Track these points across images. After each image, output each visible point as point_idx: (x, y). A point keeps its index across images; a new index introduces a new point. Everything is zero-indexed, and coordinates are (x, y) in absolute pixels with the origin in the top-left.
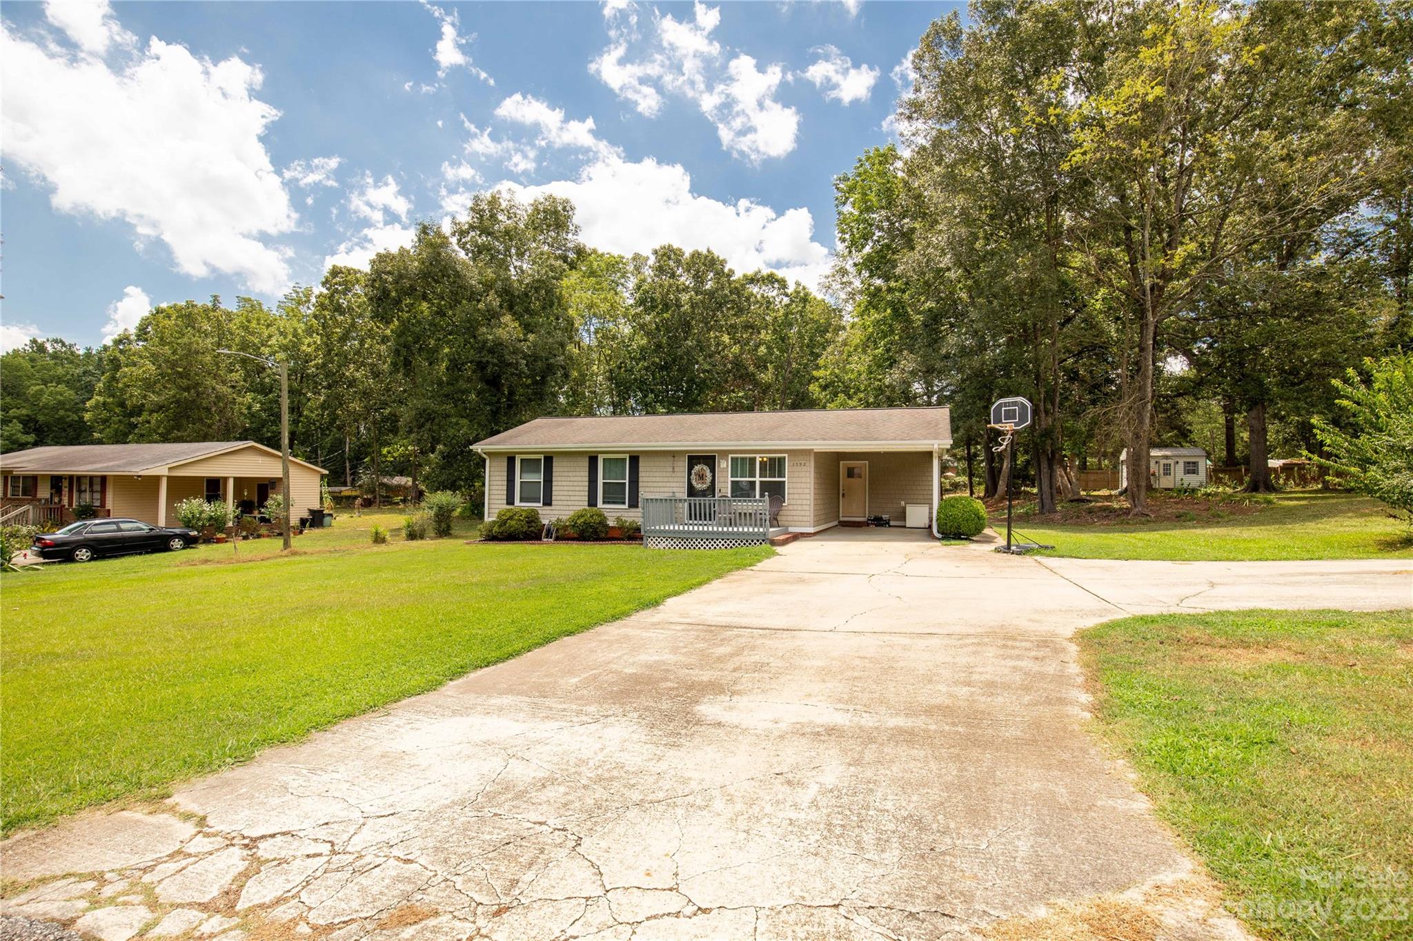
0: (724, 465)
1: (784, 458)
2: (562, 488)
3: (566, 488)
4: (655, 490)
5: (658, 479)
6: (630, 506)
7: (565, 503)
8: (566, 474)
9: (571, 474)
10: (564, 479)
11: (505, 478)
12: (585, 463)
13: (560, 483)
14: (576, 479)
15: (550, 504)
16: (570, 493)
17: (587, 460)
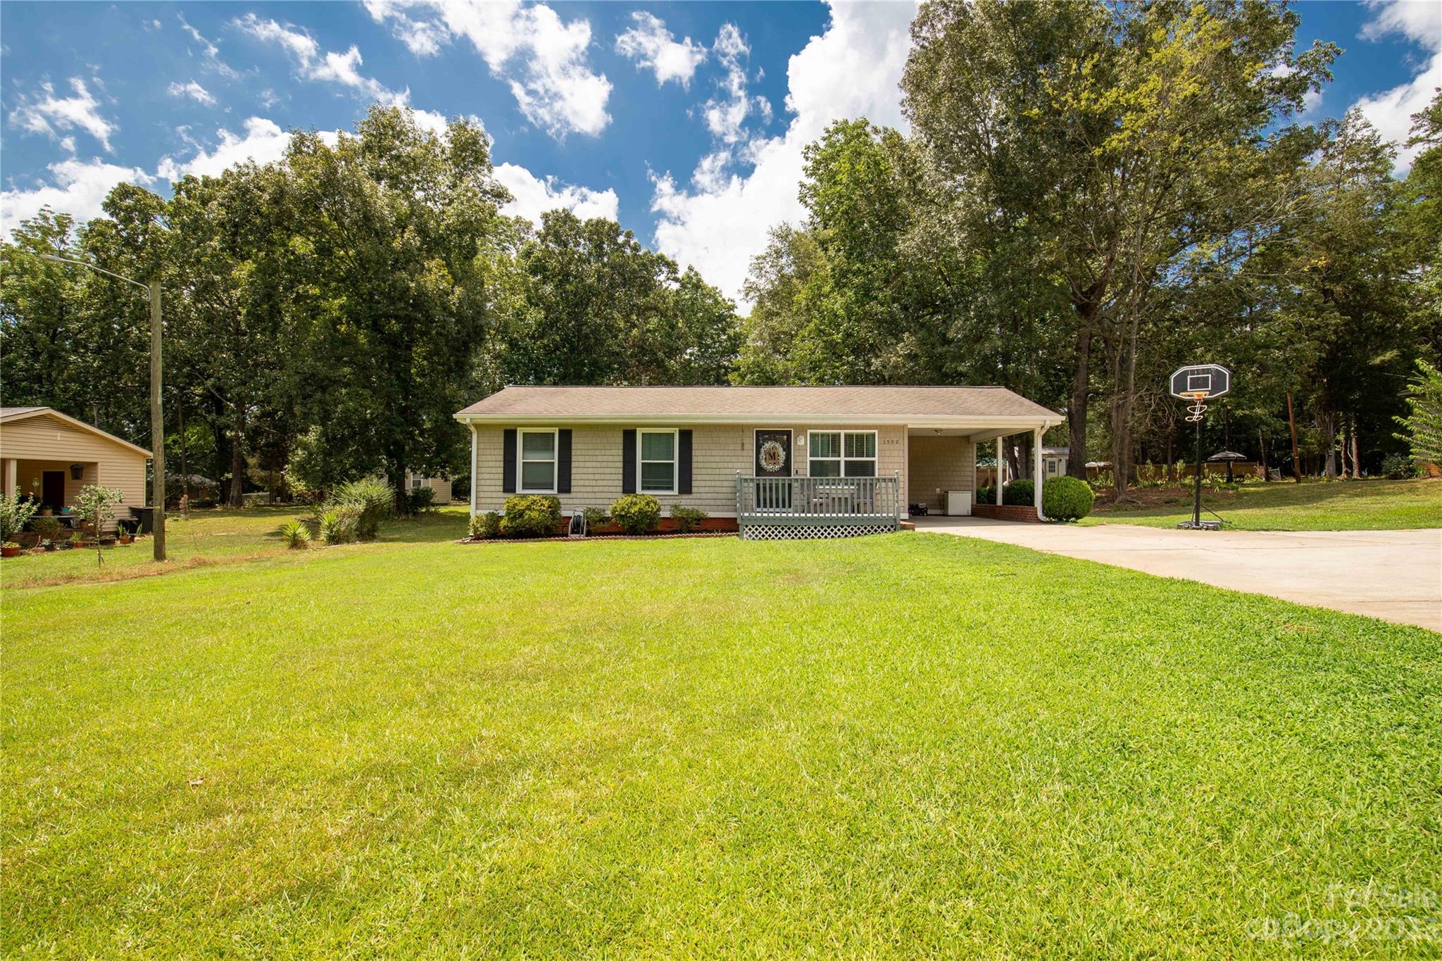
0: (801, 443)
1: (874, 435)
2: (585, 470)
3: (591, 470)
4: (714, 471)
5: (717, 459)
6: (681, 491)
7: (589, 489)
8: (591, 452)
9: (597, 452)
10: (587, 458)
11: (501, 458)
12: (619, 439)
13: (582, 464)
14: (605, 458)
15: (568, 491)
16: (597, 477)
17: (621, 435)
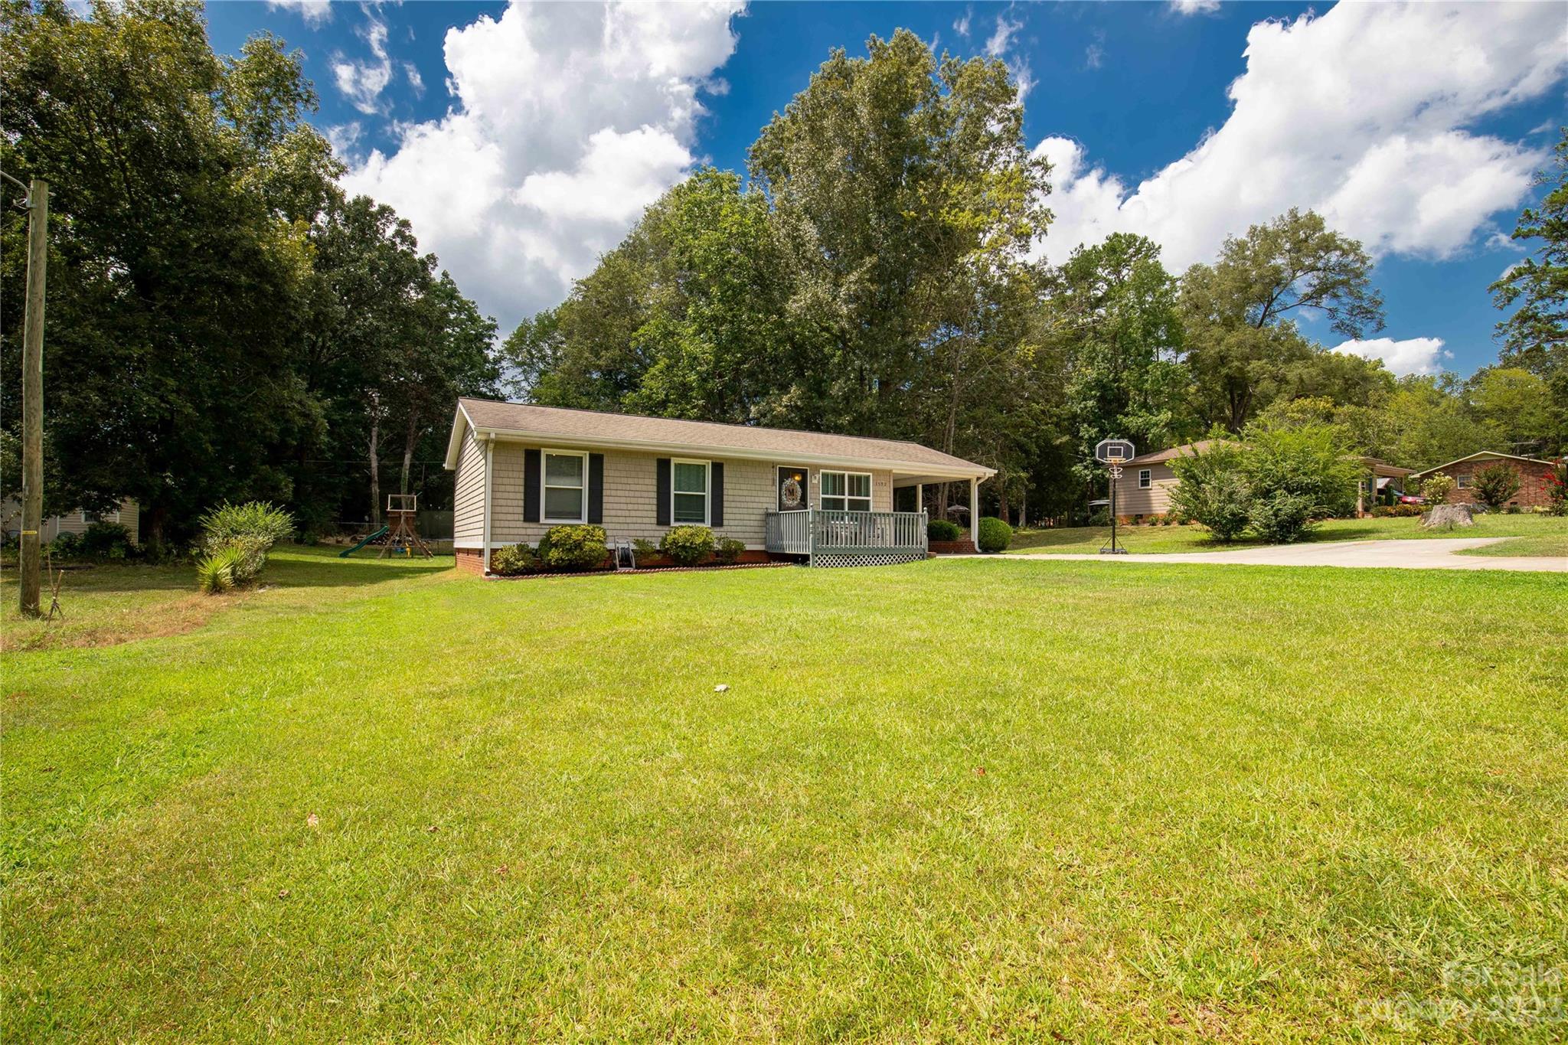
0: (815, 481)
1: (868, 478)
2: (617, 500)
3: (623, 500)
4: (743, 505)
6: (714, 525)
7: (621, 520)
8: (624, 480)
9: (630, 481)
10: (620, 487)
11: (522, 482)
12: (653, 468)
13: (613, 493)
14: (638, 487)
15: (599, 521)
16: (630, 507)
17: (655, 464)
